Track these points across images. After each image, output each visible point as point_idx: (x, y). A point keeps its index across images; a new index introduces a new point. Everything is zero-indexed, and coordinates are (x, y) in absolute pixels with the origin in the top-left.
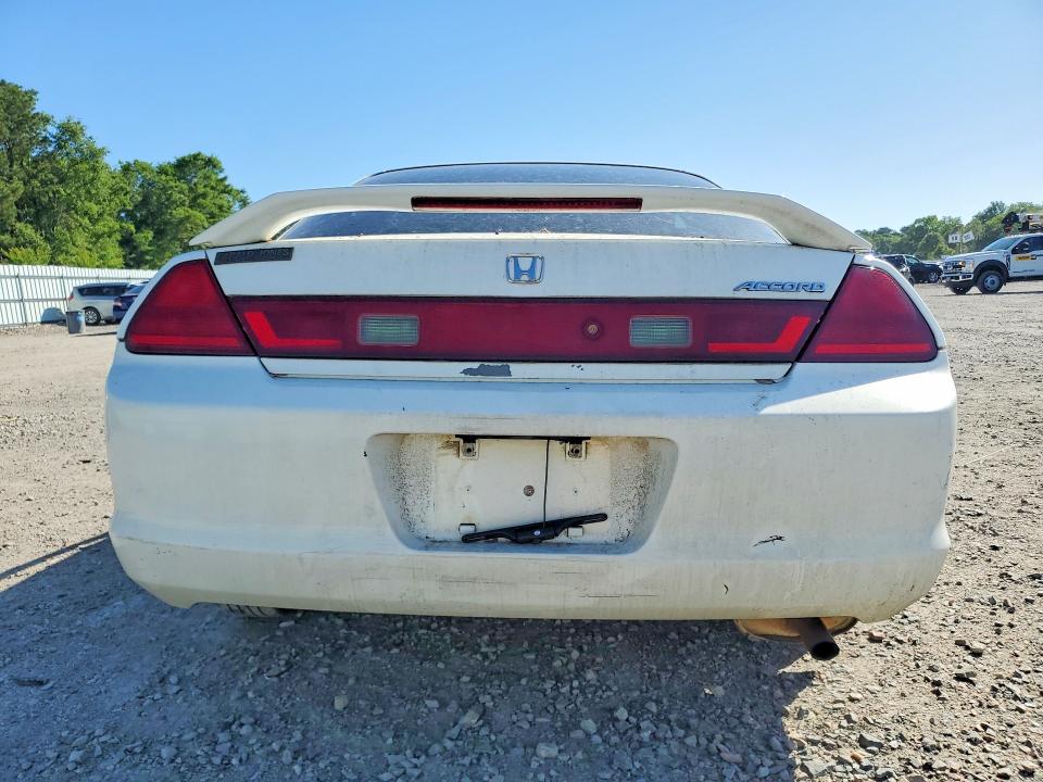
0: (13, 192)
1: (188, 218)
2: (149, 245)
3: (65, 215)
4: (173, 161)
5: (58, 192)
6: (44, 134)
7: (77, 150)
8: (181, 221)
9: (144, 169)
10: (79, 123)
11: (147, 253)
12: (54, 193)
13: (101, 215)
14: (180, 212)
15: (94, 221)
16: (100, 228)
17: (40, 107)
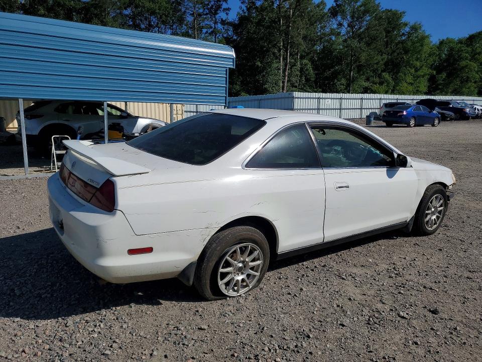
0: (382, 60)
1: (467, 66)
2: (443, 81)
3: (404, 68)
4: (468, 36)
5: (403, 58)
6: (403, 32)
7: (416, 37)
8: (463, 68)
9: (450, 42)
10: (420, 24)
11: (440, 84)
12: (401, 58)
13: (421, 67)
14: (463, 63)
15: (417, 70)
16: (420, 73)
17: (404, 20)
